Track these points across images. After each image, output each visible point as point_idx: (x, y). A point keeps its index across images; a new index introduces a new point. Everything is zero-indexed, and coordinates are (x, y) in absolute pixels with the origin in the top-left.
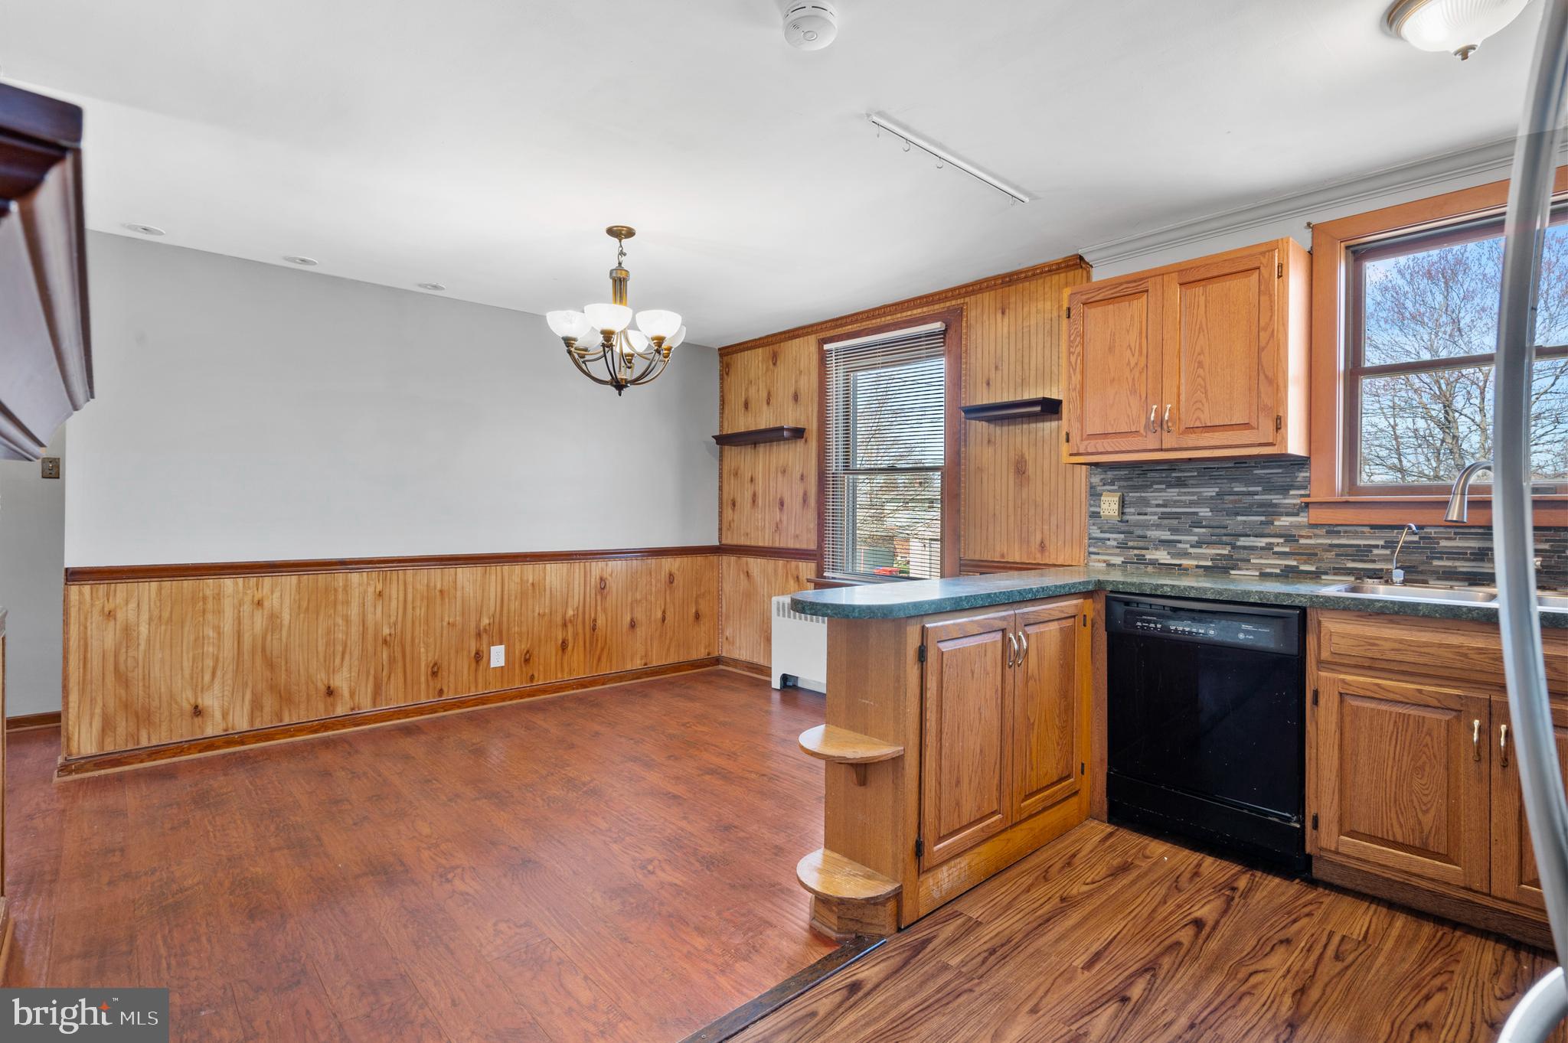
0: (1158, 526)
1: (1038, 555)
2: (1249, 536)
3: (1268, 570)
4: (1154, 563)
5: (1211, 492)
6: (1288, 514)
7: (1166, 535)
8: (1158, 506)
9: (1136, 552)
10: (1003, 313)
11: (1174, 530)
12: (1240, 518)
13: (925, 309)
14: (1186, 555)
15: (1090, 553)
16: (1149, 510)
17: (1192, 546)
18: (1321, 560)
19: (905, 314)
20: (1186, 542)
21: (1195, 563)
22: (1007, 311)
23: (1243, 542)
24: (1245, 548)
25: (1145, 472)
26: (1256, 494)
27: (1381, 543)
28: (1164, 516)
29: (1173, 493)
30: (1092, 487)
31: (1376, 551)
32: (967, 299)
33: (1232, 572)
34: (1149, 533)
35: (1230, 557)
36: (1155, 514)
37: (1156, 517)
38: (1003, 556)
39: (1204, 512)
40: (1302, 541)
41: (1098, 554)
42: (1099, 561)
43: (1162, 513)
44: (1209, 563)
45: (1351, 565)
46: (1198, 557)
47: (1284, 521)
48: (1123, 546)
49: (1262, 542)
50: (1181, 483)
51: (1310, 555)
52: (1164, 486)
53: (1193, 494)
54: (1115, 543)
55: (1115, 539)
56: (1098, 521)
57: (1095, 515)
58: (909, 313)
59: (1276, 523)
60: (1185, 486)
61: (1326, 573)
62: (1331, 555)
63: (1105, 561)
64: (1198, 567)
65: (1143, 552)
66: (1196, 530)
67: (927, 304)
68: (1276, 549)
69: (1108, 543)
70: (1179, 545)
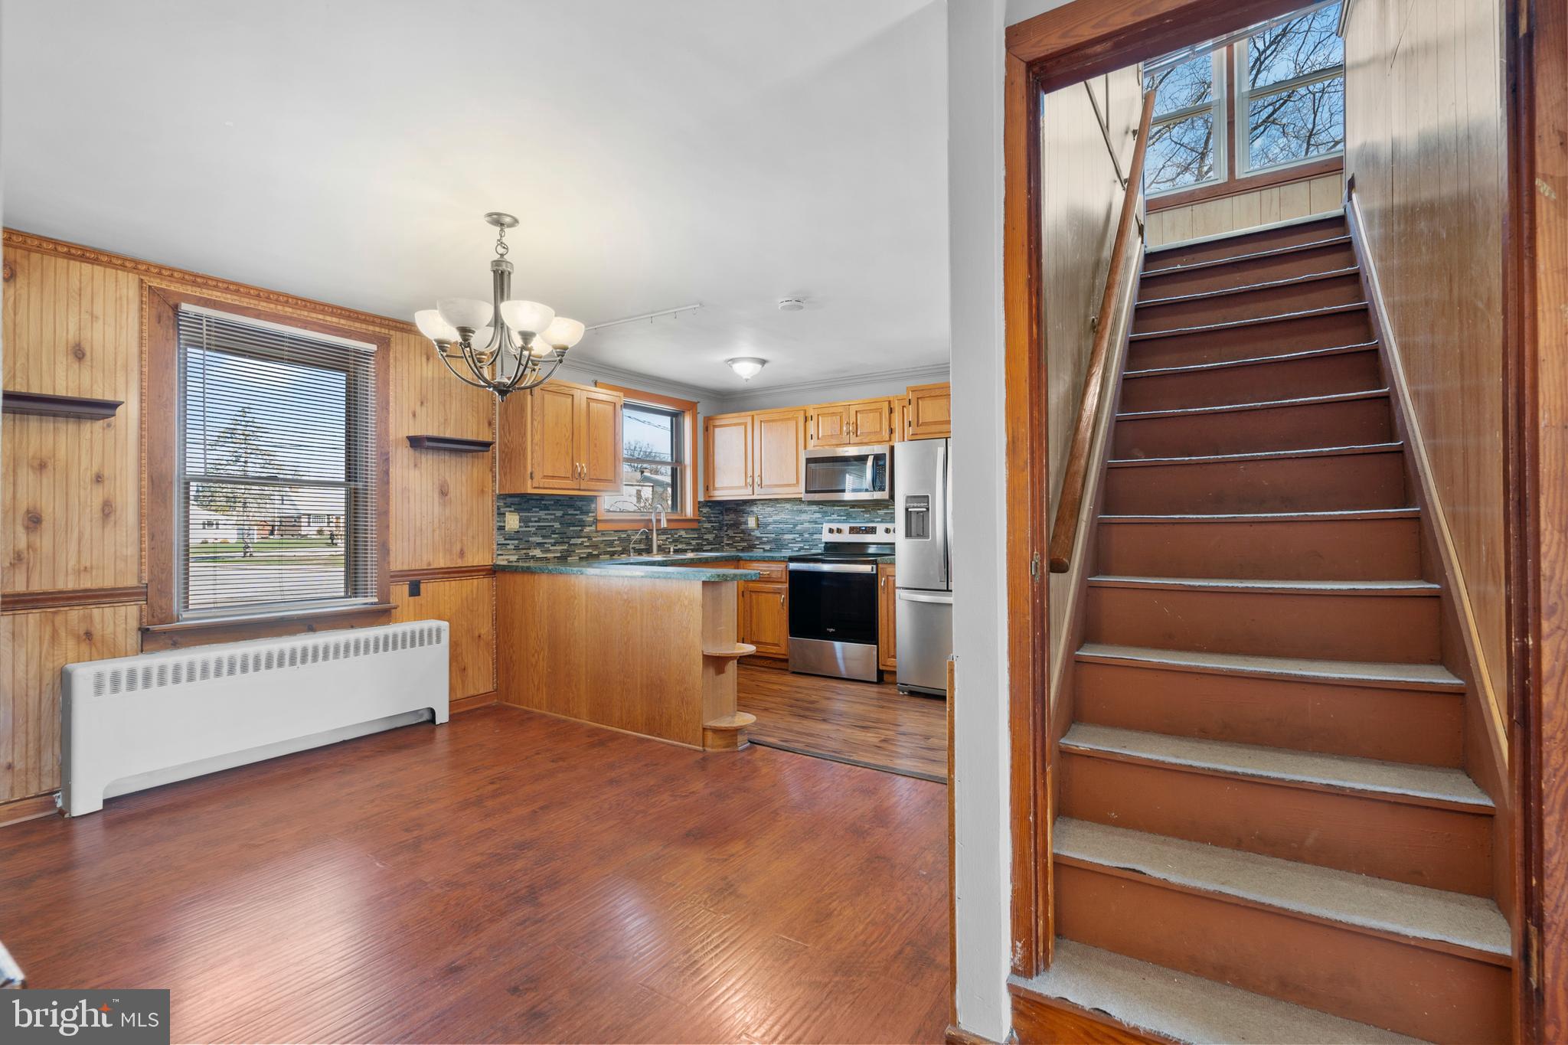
0: (535, 534)
1: (459, 561)
2: (574, 538)
3: (582, 556)
4: (533, 557)
5: (559, 513)
6: (589, 526)
7: (539, 540)
8: (536, 522)
9: (525, 551)
10: (428, 359)
11: (543, 537)
12: (571, 528)
13: (343, 321)
14: (549, 551)
15: (499, 555)
16: (531, 524)
17: (552, 546)
18: (599, 548)
19: (314, 315)
20: (549, 543)
21: (552, 555)
22: (431, 358)
23: (573, 541)
24: (574, 544)
25: (528, 501)
26: (577, 515)
27: (616, 538)
28: (539, 528)
29: (542, 514)
30: (498, 509)
31: (616, 542)
32: (392, 332)
33: (569, 558)
34: (530, 539)
35: (568, 551)
36: (533, 526)
37: (534, 529)
38: (429, 564)
39: (557, 525)
40: (594, 539)
41: (502, 555)
42: (503, 560)
43: (538, 526)
44: (559, 555)
45: (609, 550)
46: (555, 551)
47: (587, 529)
48: (517, 548)
49: (579, 541)
50: (546, 508)
51: (595, 546)
52: (538, 509)
53: (551, 514)
54: (513, 547)
55: (513, 544)
56: (503, 532)
57: (501, 528)
58: (321, 317)
59: (585, 531)
60: (549, 510)
61: (601, 555)
62: (602, 546)
63: (507, 560)
64: (555, 557)
65: (528, 551)
66: (553, 536)
67: (348, 318)
68: (585, 544)
69: (508, 547)
70: (546, 546)
